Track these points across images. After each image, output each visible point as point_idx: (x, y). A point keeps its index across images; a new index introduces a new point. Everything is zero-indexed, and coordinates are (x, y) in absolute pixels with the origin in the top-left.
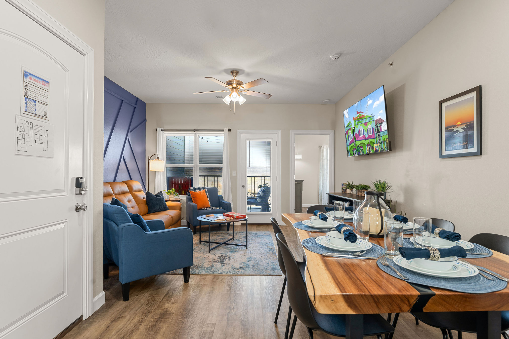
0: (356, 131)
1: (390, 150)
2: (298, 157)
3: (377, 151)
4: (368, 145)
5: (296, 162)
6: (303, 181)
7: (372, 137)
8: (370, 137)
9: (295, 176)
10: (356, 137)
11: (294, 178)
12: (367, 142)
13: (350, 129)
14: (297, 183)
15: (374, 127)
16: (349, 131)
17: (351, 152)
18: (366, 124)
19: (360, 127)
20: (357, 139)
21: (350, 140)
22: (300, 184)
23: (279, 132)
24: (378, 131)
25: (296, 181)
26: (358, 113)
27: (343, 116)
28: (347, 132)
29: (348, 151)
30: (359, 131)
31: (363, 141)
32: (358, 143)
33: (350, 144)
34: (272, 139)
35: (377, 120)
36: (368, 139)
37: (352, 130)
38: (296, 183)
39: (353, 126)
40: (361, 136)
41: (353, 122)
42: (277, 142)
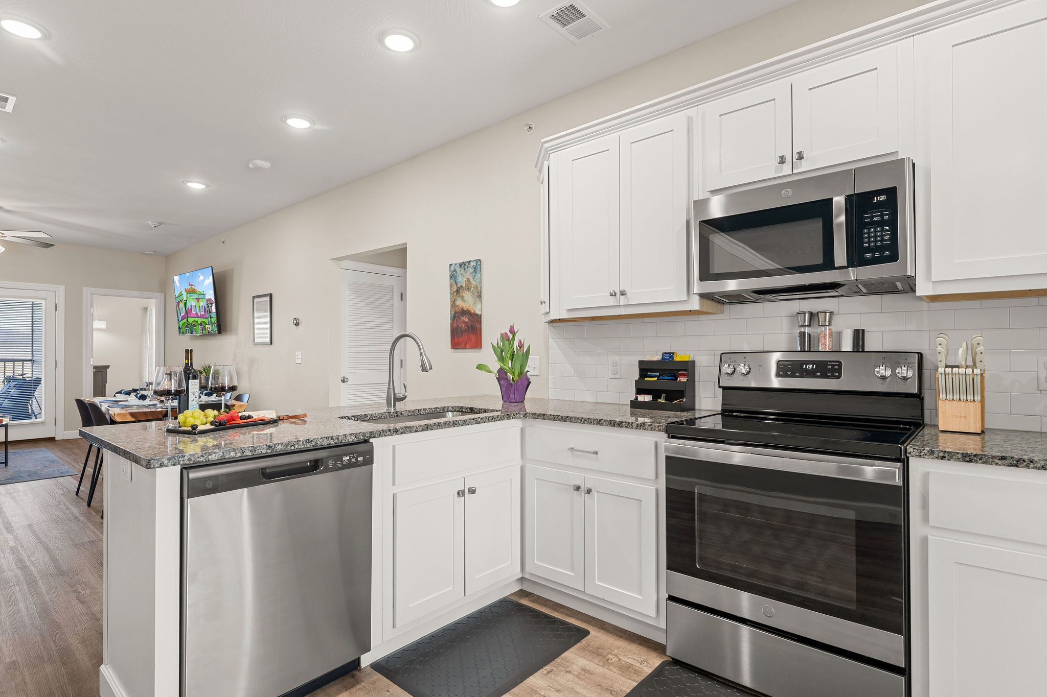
0: (188, 306)
1: (220, 332)
2: (98, 324)
3: (209, 332)
4: (201, 324)
5: (95, 334)
6: (108, 367)
7: (204, 317)
8: (202, 316)
9: (92, 359)
10: (188, 312)
11: (92, 363)
12: (200, 320)
13: (181, 301)
14: (96, 372)
15: (206, 306)
16: (181, 304)
17: (183, 330)
18: (198, 300)
19: (192, 303)
20: (189, 316)
21: (182, 315)
22: (102, 372)
23: (61, 290)
24: (210, 312)
25: (95, 367)
26: (190, 285)
27: (174, 282)
28: (178, 303)
29: (179, 328)
30: (191, 306)
31: (196, 319)
32: (191, 320)
33: (182, 320)
34: (45, 299)
35: (208, 299)
36: (200, 317)
37: (183, 302)
38: (95, 370)
39: (185, 299)
40: (194, 313)
41: (184, 294)
42: (56, 304)
